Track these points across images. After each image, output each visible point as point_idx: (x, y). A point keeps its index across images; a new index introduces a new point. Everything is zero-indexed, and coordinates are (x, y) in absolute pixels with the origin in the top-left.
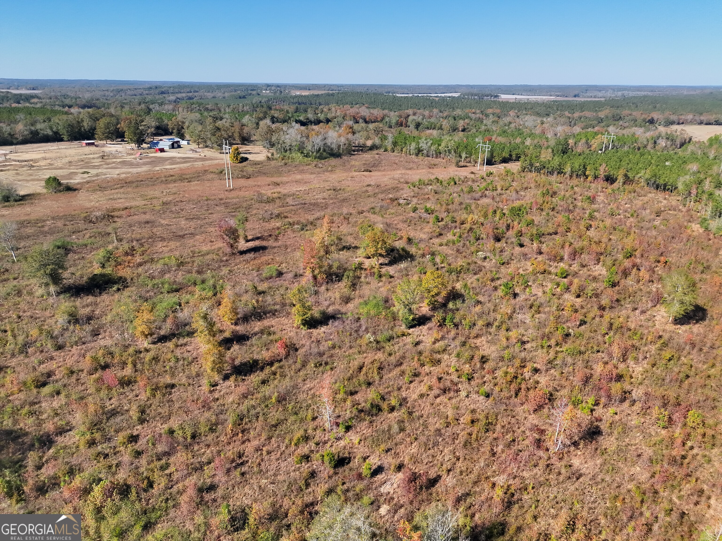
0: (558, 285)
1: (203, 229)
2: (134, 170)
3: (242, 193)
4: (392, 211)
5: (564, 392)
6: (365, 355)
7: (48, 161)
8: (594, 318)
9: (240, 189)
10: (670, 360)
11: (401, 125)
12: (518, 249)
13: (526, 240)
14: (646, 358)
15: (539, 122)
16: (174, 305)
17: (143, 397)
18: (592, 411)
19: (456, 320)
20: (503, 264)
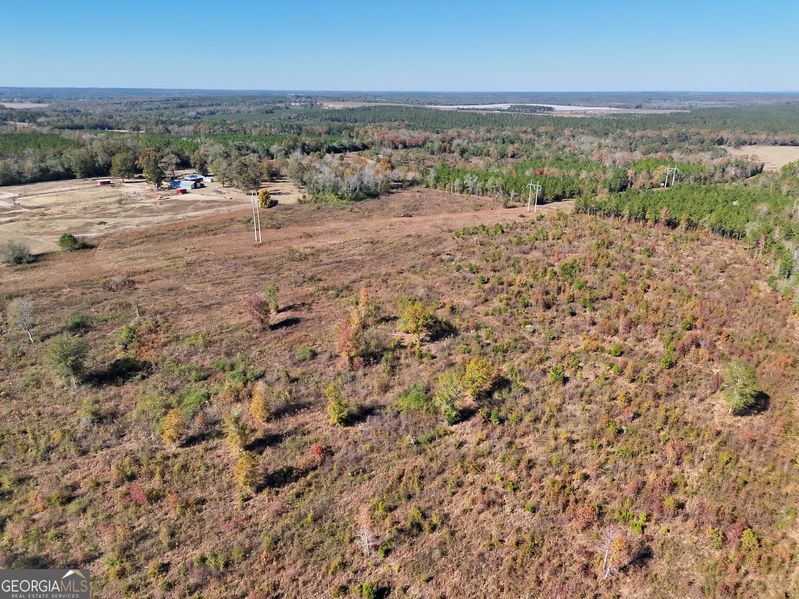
0: (612, 366)
1: (230, 298)
2: (155, 219)
3: (272, 249)
4: (435, 270)
5: (614, 505)
6: (405, 460)
7: (61, 208)
8: (648, 409)
9: (270, 243)
10: (727, 463)
11: (445, 151)
12: (569, 320)
13: (578, 307)
14: (702, 459)
15: (596, 144)
16: (203, 398)
17: (172, 515)
18: (643, 527)
19: (502, 414)
20: (554, 339)
